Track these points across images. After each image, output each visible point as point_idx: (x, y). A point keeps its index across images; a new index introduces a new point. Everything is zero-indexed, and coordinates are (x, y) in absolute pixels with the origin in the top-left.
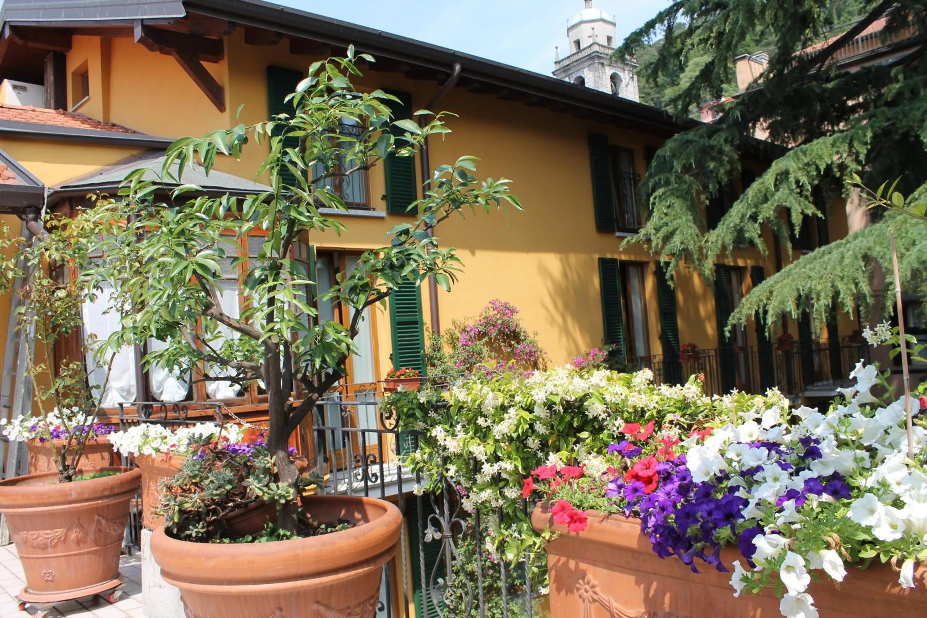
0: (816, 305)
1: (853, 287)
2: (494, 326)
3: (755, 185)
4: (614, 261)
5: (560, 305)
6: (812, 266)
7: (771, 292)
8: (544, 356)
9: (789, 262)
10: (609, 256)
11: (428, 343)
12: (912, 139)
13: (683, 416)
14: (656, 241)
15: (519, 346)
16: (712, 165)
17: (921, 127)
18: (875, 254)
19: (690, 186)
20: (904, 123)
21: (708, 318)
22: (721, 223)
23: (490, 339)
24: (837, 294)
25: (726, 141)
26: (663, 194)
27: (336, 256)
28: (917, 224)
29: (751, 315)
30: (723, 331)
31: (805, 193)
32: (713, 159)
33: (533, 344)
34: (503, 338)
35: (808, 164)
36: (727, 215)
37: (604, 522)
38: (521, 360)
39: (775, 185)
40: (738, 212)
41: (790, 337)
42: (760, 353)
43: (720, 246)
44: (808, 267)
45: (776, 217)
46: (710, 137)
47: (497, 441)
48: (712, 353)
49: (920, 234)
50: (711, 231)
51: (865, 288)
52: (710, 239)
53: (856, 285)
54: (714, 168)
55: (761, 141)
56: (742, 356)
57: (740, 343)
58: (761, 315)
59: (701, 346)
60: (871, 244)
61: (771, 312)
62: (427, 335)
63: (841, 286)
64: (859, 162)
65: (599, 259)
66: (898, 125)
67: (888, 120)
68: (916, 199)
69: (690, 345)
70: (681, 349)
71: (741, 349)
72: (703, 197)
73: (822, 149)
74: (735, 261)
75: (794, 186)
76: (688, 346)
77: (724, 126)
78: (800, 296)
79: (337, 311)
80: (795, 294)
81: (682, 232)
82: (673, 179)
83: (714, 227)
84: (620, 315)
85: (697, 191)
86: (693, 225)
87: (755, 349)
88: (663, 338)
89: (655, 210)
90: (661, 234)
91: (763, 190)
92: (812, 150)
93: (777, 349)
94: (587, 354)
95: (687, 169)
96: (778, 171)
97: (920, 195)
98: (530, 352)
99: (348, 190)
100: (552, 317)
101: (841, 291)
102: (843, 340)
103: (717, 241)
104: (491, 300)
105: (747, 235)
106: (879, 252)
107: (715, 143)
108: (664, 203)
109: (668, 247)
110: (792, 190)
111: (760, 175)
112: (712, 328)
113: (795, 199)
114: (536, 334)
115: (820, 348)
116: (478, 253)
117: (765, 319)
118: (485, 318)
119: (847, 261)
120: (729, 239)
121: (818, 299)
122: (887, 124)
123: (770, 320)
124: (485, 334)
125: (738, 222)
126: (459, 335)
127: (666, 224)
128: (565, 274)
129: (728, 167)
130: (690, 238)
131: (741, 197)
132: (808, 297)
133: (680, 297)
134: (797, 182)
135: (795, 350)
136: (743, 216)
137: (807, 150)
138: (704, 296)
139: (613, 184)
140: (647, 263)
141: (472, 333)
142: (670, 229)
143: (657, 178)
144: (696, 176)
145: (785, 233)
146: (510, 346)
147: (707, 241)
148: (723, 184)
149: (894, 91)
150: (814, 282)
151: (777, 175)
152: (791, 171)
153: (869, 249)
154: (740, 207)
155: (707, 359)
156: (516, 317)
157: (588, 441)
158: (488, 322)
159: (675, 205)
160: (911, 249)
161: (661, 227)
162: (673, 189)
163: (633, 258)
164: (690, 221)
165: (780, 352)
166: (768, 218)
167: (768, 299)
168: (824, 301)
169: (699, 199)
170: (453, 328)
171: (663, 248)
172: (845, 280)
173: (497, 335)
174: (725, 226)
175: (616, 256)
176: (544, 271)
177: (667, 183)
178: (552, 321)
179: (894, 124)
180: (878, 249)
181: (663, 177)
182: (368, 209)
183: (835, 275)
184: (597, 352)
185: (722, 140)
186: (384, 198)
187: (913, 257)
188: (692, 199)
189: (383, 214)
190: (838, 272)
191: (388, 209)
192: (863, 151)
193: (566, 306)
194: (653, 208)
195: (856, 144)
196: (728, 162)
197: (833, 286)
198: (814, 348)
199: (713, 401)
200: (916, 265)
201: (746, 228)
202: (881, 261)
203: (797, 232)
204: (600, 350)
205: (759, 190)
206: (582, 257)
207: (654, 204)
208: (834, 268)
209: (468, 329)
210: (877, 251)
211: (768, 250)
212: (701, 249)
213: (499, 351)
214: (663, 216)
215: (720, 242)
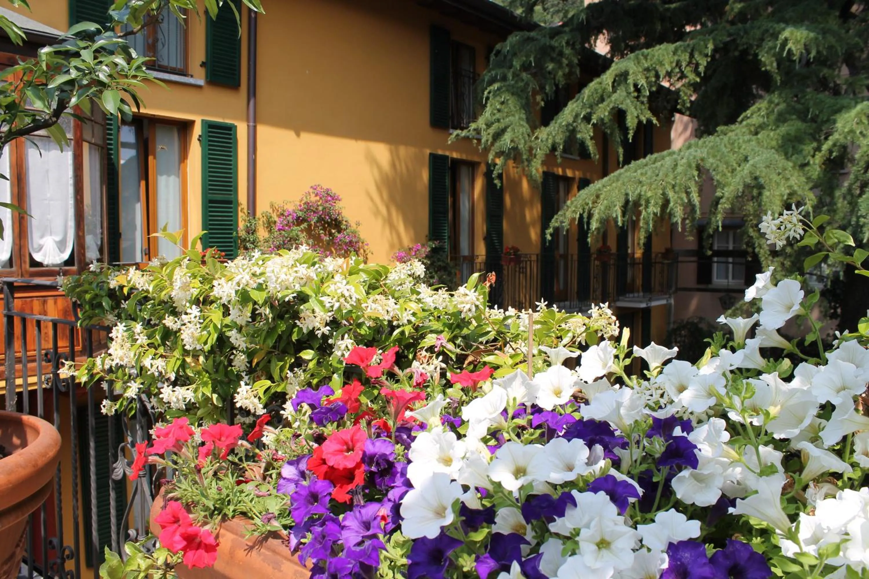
0: (644, 213)
1: (684, 196)
2: (314, 212)
3: (593, 85)
4: (445, 158)
5: (385, 195)
6: (644, 171)
7: (598, 197)
8: (366, 247)
9: (618, 167)
10: (440, 152)
11: (241, 225)
12: (751, 57)
13: (452, 340)
14: (486, 137)
15: (339, 235)
16: (550, 66)
17: (759, 46)
18: (708, 166)
19: (527, 84)
20: (744, 40)
21: (533, 224)
22: (554, 122)
23: (310, 226)
24: (666, 202)
25: (567, 43)
26: (498, 89)
27: (145, 122)
28: (749, 141)
29: (574, 219)
30: (545, 234)
31: (641, 99)
32: (552, 60)
33: (354, 233)
34: (323, 226)
35: (647, 70)
36: (560, 114)
37: (254, 552)
38: (341, 250)
39: (613, 86)
40: (572, 111)
41: (609, 248)
42: (579, 261)
43: (550, 146)
44: (639, 172)
45: (610, 120)
46: (552, 37)
47: (186, 353)
48: (534, 258)
49: (752, 150)
50: (543, 128)
51: (696, 199)
52: (540, 136)
53: (688, 193)
54: (553, 69)
55: (601, 56)
56: (562, 263)
57: (561, 251)
58: (585, 220)
59: (523, 250)
60: (705, 155)
61: (596, 217)
62: (241, 217)
63: (671, 194)
64: (698, 74)
65: (431, 154)
66: (738, 41)
67: (730, 35)
68: (748, 118)
69: (513, 248)
70: (504, 251)
71: (561, 256)
72: (539, 98)
73: (663, 55)
74: (564, 171)
75: (632, 89)
76: (511, 249)
77: (567, 29)
78: (627, 202)
79: (143, 183)
80: (622, 200)
81: (513, 130)
82: (510, 76)
83: (546, 124)
84: (446, 213)
85: (534, 90)
86: (525, 124)
87: (575, 257)
88: (488, 239)
89: (488, 105)
90: (492, 131)
91: (600, 91)
92: (653, 56)
93: (595, 259)
94: (410, 249)
95: (526, 67)
96: (617, 72)
97: (752, 114)
98: (351, 242)
99: (163, 52)
100: (377, 208)
101: (672, 200)
102: (656, 256)
103: (547, 139)
104: (313, 184)
105: (579, 136)
106: (712, 164)
107: (556, 44)
108: (498, 98)
109: (497, 144)
110: (630, 93)
111: (598, 75)
112: (536, 233)
113: (632, 102)
114: (358, 224)
115: (634, 263)
116: (304, 135)
117: (588, 223)
118: (305, 203)
119: (680, 169)
120: (560, 139)
121: (647, 207)
122: (728, 39)
123: (594, 225)
124: (304, 220)
125: (571, 120)
126: (276, 219)
127: (498, 121)
128: (393, 165)
129: (567, 70)
130: (520, 137)
131: (577, 96)
132: (637, 204)
133: (508, 200)
134: (635, 85)
135: (612, 262)
136: (577, 116)
137: (648, 55)
138: (531, 203)
139: (451, 80)
140: (478, 164)
141: (290, 218)
142: (502, 125)
143: (493, 73)
144: (534, 75)
145: (618, 137)
146: (331, 234)
147: (537, 138)
148: (560, 87)
149: (736, 10)
150: (645, 187)
151: (616, 76)
152: (631, 72)
153: (702, 160)
154: (575, 105)
155: (528, 263)
156: (338, 205)
157: (311, 365)
158: (309, 208)
159: (510, 102)
160: (743, 165)
161: (493, 123)
162: (509, 85)
163: (464, 157)
164: (523, 120)
165: (597, 263)
166: (602, 120)
167: (594, 202)
168: (654, 209)
169: (535, 99)
170: (271, 211)
171: (492, 144)
172: (677, 188)
173: (317, 222)
174: (557, 125)
175: (447, 153)
176: (372, 160)
177: (504, 78)
178: (377, 213)
179: (734, 40)
180: (711, 160)
181: (499, 72)
182: (185, 75)
183: (667, 183)
184: (420, 248)
185: (564, 43)
186: (203, 65)
187: (746, 171)
188: (527, 98)
189: (201, 82)
190: (670, 179)
191: (207, 77)
192: (703, 63)
193: (392, 198)
194: (486, 103)
195: (696, 55)
196: (567, 65)
197: (664, 194)
198: (629, 261)
199: (506, 318)
200: (748, 180)
201: (578, 129)
202: (714, 173)
203: (630, 136)
204: (423, 246)
205: (596, 90)
206: (412, 150)
207: (487, 98)
208: (667, 175)
209: (286, 214)
210: (711, 161)
211: (599, 154)
212: (531, 149)
213: (317, 239)
214: (495, 112)
215: (550, 141)
